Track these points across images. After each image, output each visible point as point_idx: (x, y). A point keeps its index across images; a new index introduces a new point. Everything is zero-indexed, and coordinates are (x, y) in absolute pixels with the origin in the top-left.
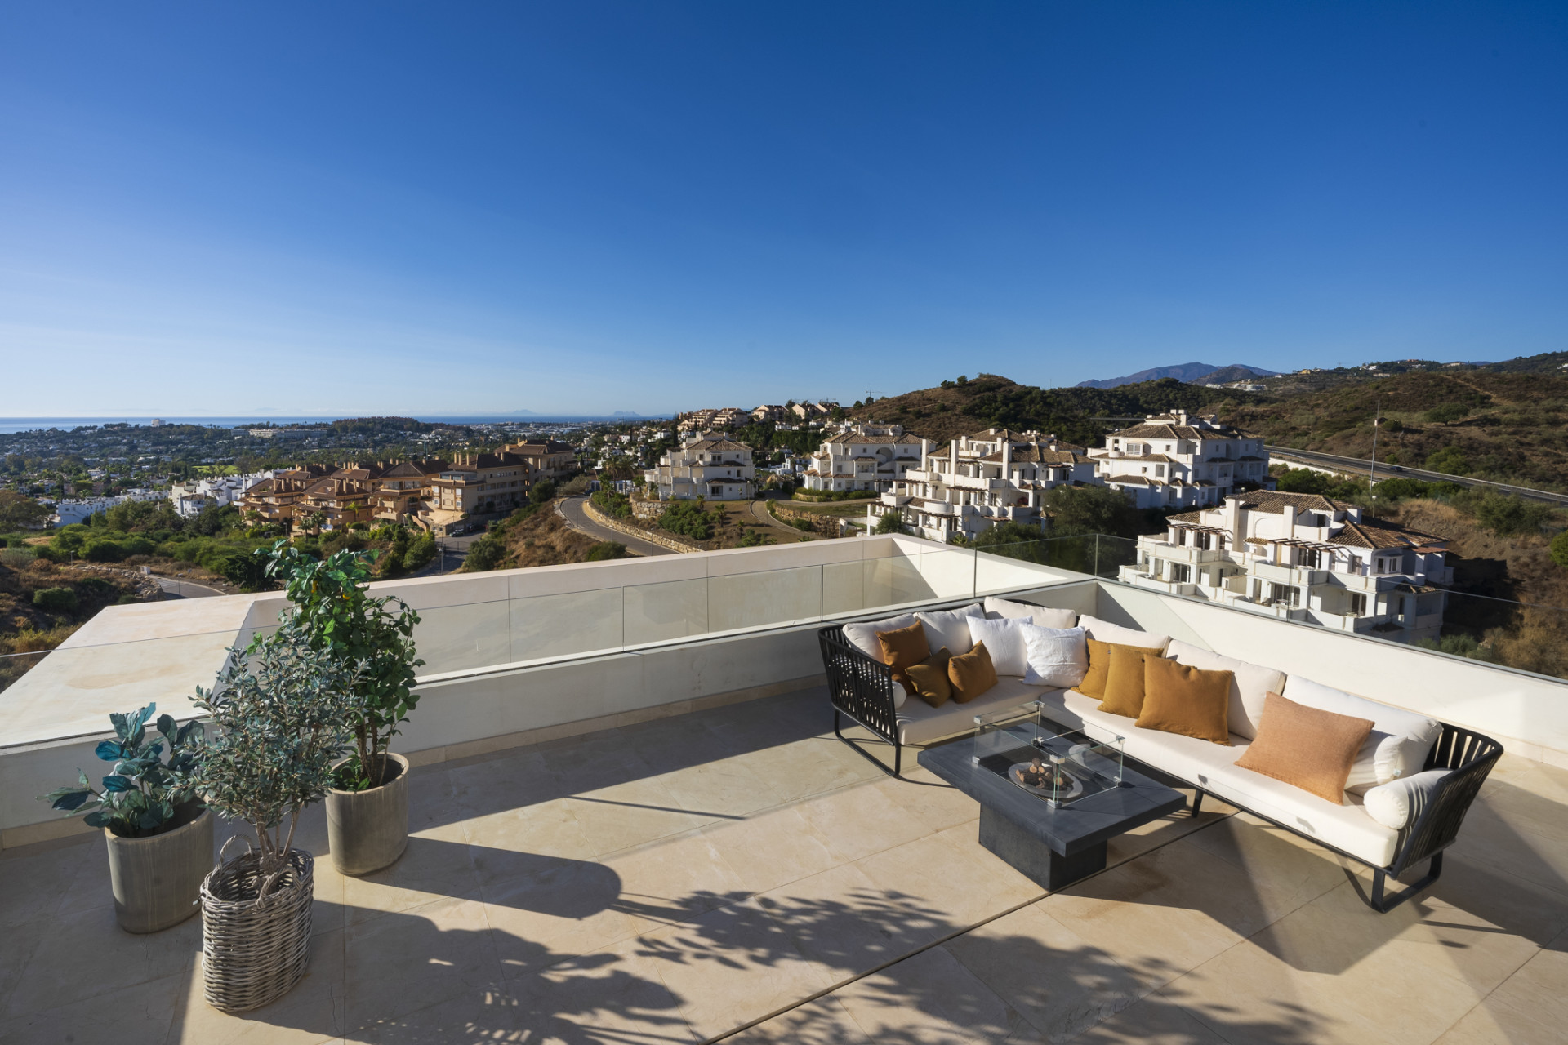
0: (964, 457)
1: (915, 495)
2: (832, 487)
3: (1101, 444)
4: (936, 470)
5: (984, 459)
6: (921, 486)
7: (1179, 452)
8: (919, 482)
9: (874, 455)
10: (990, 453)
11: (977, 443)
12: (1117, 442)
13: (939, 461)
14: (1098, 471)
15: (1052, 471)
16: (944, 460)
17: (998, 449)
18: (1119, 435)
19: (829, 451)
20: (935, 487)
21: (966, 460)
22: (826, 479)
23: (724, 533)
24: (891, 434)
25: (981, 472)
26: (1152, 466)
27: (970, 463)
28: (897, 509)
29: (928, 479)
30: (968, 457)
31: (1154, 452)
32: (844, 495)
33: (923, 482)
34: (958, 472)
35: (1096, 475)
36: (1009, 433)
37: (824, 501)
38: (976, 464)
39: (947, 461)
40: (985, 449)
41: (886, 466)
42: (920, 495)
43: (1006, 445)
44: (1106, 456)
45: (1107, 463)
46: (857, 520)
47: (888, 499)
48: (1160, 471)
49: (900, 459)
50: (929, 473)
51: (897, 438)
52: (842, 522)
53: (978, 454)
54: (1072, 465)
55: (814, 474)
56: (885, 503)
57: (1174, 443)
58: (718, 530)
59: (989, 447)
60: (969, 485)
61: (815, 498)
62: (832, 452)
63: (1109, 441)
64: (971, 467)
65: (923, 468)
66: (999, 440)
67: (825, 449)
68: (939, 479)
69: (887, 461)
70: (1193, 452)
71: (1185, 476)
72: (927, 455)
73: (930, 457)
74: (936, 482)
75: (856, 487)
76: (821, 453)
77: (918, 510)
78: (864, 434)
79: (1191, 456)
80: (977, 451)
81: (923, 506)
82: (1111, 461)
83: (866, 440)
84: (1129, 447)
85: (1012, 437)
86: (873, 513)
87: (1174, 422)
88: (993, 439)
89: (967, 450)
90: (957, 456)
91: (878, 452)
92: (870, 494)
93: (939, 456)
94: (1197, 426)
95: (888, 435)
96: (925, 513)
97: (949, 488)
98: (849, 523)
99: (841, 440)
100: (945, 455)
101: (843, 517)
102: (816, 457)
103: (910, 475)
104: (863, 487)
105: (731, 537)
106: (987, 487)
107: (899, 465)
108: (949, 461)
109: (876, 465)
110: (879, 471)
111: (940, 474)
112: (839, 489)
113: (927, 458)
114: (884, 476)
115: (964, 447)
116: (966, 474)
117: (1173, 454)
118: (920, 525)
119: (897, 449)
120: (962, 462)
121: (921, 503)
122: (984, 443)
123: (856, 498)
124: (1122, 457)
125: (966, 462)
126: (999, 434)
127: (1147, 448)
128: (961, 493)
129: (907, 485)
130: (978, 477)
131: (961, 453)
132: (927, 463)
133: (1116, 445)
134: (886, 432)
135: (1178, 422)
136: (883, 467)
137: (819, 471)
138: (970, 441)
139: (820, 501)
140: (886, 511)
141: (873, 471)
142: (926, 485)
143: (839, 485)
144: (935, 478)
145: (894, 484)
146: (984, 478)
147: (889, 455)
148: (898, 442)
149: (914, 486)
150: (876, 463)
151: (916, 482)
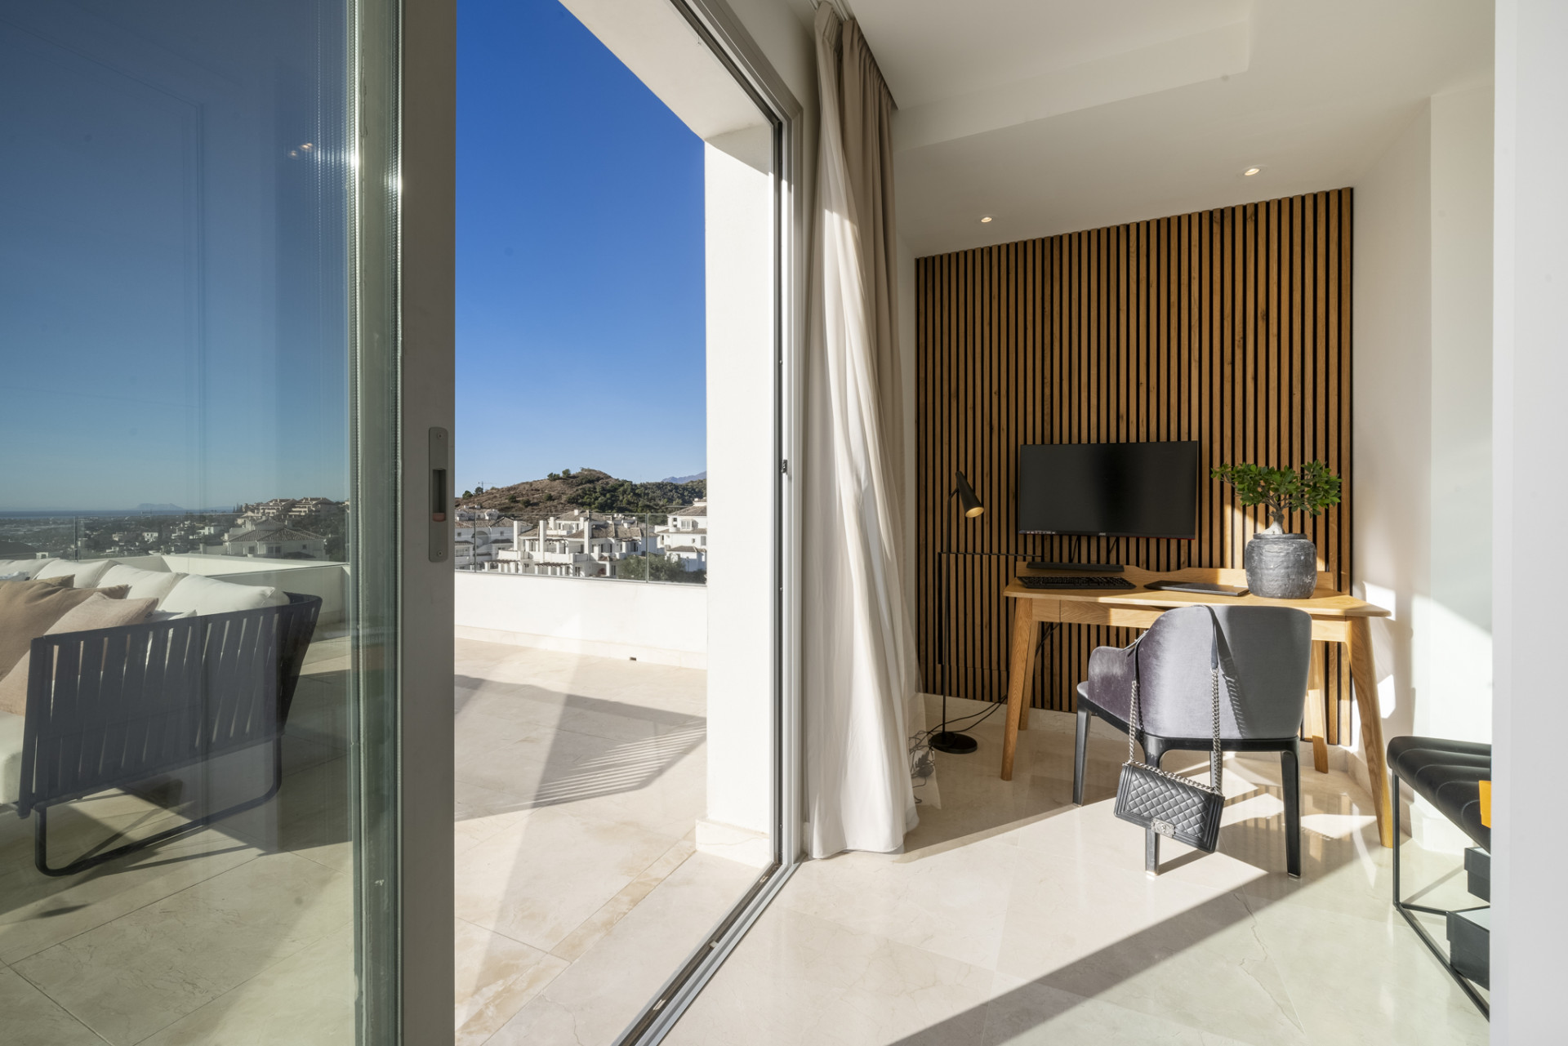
0: (552, 536)
3: (664, 522)
4: (527, 550)
5: (569, 537)
6: (512, 565)
8: (511, 561)
9: (470, 539)
10: (574, 531)
11: (563, 523)
12: (675, 520)
13: (530, 540)
14: (663, 543)
15: (624, 544)
16: (533, 540)
17: (581, 528)
18: (676, 514)
20: (526, 565)
21: (554, 538)
24: (487, 518)
25: (567, 549)
26: (698, 537)
27: (557, 540)
29: (519, 558)
30: (555, 536)
31: (700, 527)
33: (514, 561)
34: (547, 550)
35: (659, 546)
36: (590, 513)
38: (563, 542)
39: (536, 540)
40: (571, 527)
41: (484, 549)
43: (587, 523)
44: (667, 531)
45: (669, 537)
49: (496, 541)
50: (520, 552)
51: (493, 522)
53: (564, 533)
54: (640, 538)
59: (574, 526)
60: (555, 561)
63: (670, 518)
64: (557, 544)
65: (515, 548)
66: (582, 519)
68: (530, 557)
69: (484, 544)
72: (518, 535)
73: (522, 538)
74: (527, 561)
78: (457, 519)
80: (563, 529)
82: (671, 535)
83: (460, 525)
84: (683, 524)
85: (593, 517)
88: (576, 519)
89: (555, 529)
90: (545, 535)
91: (474, 536)
93: (529, 536)
95: (484, 519)
97: (538, 564)
100: (535, 535)
103: (503, 555)
106: (572, 562)
107: (495, 546)
108: (539, 540)
109: (471, 549)
110: (475, 555)
111: (531, 553)
113: (518, 539)
114: (479, 559)
115: (553, 527)
116: (553, 551)
119: (495, 534)
120: (550, 540)
122: (569, 522)
124: (678, 532)
125: (553, 540)
126: (582, 514)
127: (695, 524)
128: (550, 568)
129: (500, 565)
130: (565, 553)
131: (549, 532)
132: (519, 543)
133: (675, 523)
134: (482, 516)
136: (479, 551)
138: (558, 522)
141: (468, 556)
142: (518, 564)
144: (526, 556)
145: (486, 564)
146: (569, 553)
147: (487, 539)
148: (494, 525)
149: (506, 565)
150: (471, 546)
151: (508, 562)
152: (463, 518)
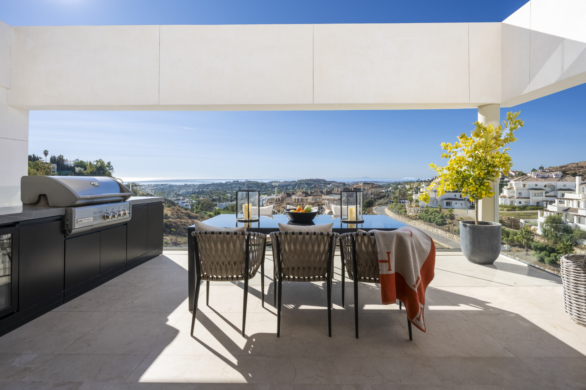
1: (571, 206)
2: (516, 204)
6: (575, 202)
8: (574, 199)
9: (543, 188)
19: (513, 186)
22: (511, 199)
23: (452, 223)
24: (554, 177)
28: (558, 214)
32: (524, 208)
37: (511, 211)
41: (552, 194)
42: (575, 206)
46: (532, 221)
47: (553, 208)
50: (581, 195)
51: (558, 179)
52: (522, 221)
55: (505, 197)
56: (550, 210)
58: (448, 221)
61: (505, 209)
62: (515, 186)
65: (577, 192)
67: (511, 184)
69: (552, 191)
72: (580, 186)
73: (582, 187)
75: (531, 204)
76: (508, 187)
77: (573, 214)
78: (535, 177)
81: (577, 212)
83: (537, 180)
86: (542, 215)
91: (545, 186)
92: (539, 207)
95: (552, 177)
96: (579, 215)
98: (526, 222)
99: (521, 180)
101: (523, 219)
102: (505, 189)
103: (567, 195)
104: (536, 204)
105: (456, 225)
107: (559, 193)
110: (546, 196)
112: (520, 205)
114: (550, 198)
118: (575, 222)
119: (560, 184)
121: (576, 210)
123: (531, 209)
129: (566, 201)
134: (550, 175)
137: (507, 196)
139: (508, 210)
140: (550, 214)
141: (542, 196)
142: (579, 202)
143: (520, 203)
145: (557, 201)
147: (553, 188)
148: (559, 180)
149: (571, 201)
150: (544, 192)
151: (572, 200)
152: (539, 177)
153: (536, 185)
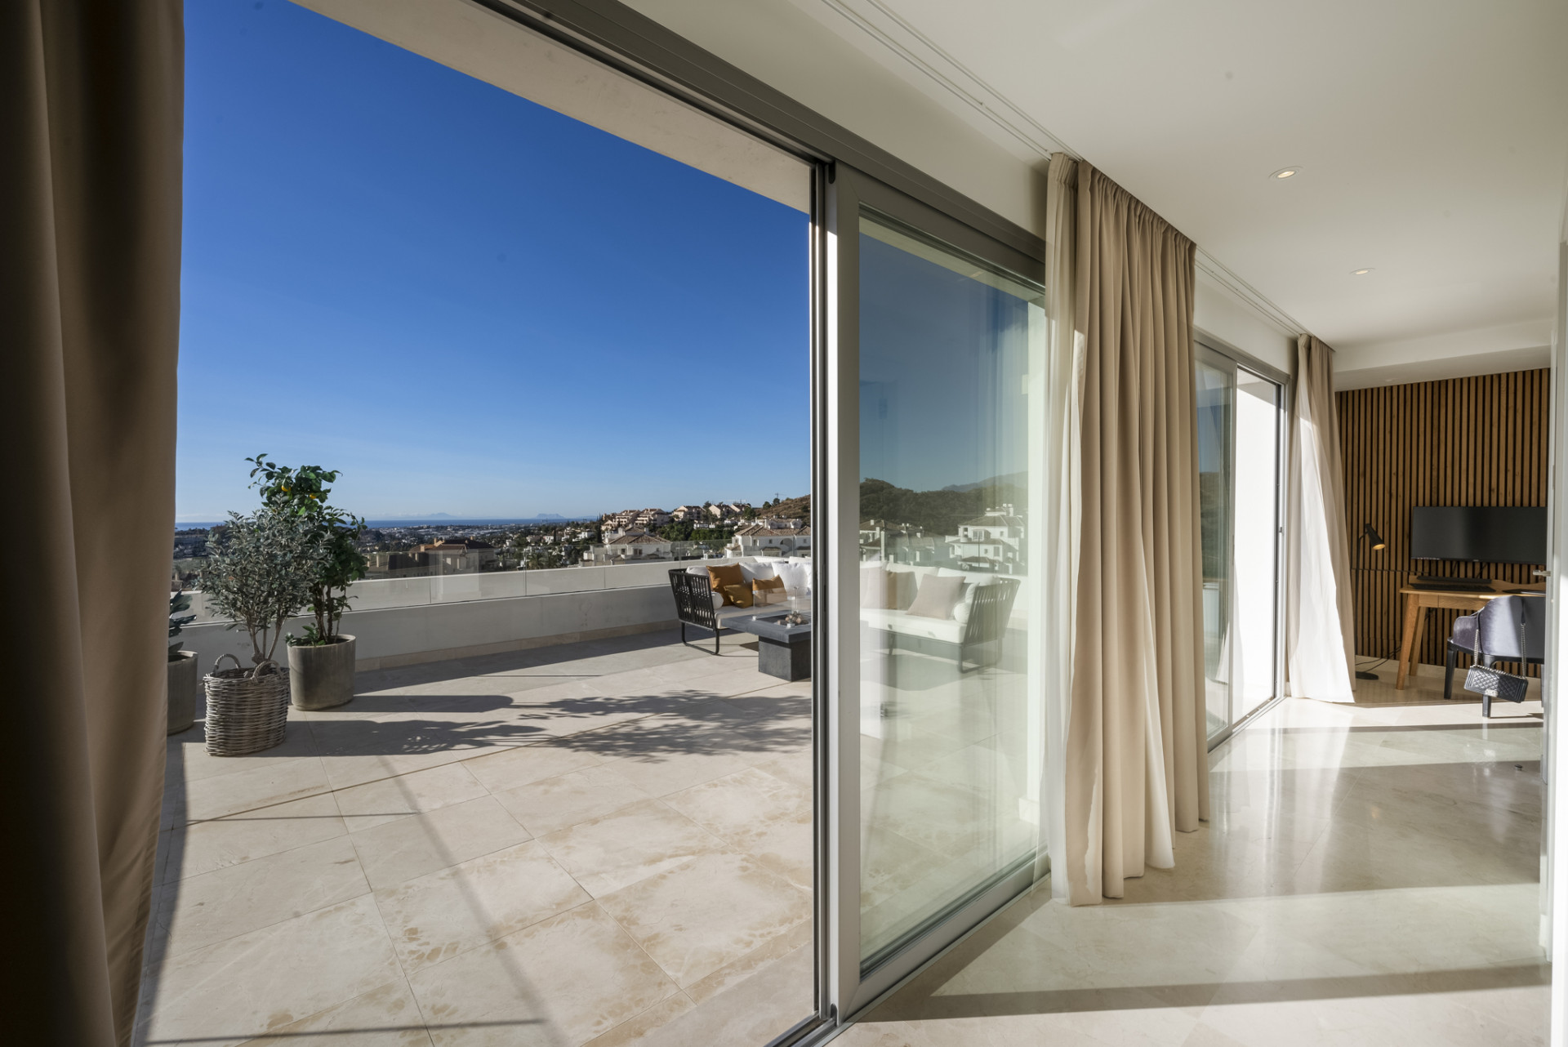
3: (956, 533)
5: (866, 545)
7: (1009, 536)
9: (778, 545)
10: (871, 540)
12: (966, 530)
14: (953, 553)
15: (918, 553)
17: (877, 537)
18: (967, 524)
19: (740, 543)
24: (792, 527)
26: (991, 548)
31: (992, 537)
35: (951, 556)
36: (886, 524)
40: (868, 537)
43: (883, 533)
44: (958, 542)
45: (960, 547)
48: (996, 552)
51: (798, 530)
54: (933, 548)
57: (1005, 530)
59: (870, 535)
62: (743, 543)
63: (961, 530)
66: (878, 529)
67: (737, 541)
70: (1019, 536)
71: (1014, 555)
76: (733, 545)
78: (770, 528)
79: (1017, 539)
82: (962, 545)
83: (771, 533)
84: (975, 534)
85: (888, 527)
87: (1005, 514)
88: (873, 528)
91: (782, 543)
94: (1021, 516)
95: (790, 528)
99: (751, 534)
102: (729, 548)
117: (1005, 539)
119: (798, 540)
122: (866, 532)
124: (970, 542)
126: (877, 524)
127: (987, 534)
133: (966, 533)
134: (788, 525)
135: (1008, 513)
153: (770, 541)
